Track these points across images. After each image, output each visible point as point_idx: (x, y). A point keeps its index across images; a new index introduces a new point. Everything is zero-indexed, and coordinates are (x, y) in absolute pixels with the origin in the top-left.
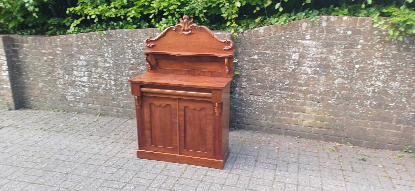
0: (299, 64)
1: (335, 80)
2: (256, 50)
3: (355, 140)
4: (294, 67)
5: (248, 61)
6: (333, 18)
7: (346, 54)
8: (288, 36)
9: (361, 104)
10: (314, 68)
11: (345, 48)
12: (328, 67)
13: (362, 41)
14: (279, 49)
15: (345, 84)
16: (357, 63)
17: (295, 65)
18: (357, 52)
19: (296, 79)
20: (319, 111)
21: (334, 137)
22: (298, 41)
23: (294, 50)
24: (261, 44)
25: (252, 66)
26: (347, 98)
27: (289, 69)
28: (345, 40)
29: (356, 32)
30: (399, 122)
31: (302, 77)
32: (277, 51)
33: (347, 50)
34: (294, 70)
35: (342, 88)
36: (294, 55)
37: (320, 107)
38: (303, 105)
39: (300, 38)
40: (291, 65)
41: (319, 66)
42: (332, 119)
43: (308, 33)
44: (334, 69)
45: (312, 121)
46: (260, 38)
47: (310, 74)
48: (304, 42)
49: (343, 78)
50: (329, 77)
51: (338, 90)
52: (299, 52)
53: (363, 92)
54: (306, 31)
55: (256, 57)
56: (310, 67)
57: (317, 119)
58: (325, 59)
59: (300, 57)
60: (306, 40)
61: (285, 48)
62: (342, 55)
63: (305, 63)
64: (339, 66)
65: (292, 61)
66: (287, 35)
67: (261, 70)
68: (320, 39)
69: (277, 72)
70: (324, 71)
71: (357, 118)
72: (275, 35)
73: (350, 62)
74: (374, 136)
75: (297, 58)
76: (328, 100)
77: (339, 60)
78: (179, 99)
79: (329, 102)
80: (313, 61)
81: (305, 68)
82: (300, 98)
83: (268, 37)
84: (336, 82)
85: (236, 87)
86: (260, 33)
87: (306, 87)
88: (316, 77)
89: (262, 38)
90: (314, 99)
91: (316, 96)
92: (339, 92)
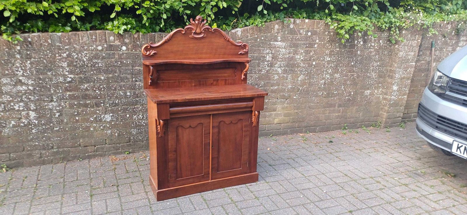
0: (271, 65)
1: (299, 77)
3: (312, 127)
4: (268, 68)
6: (298, 21)
7: (307, 52)
8: (263, 38)
9: (317, 96)
10: (284, 68)
11: (306, 47)
12: (293, 66)
13: (317, 41)
14: (255, 51)
15: (306, 79)
16: (314, 60)
17: (268, 66)
18: (314, 51)
19: (269, 79)
20: (287, 107)
21: (298, 129)
22: (271, 42)
23: (268, 51)
26: (307, 92)
27: (264, 70)
28: (307, 41)
29: (314, 33)
30: (340, 106)
31: (274, 77)
32: (254, 53)
33: (307, 49)
34: (267, 71)
35: (303, 83)
36: (268, 57)
37: (287, 103)
38: (275, 104)
39: (273, 40)
40: (265, 67)
41: (287, 66)
42: (297, 112)
43: (279, 35)
44: (298, 67)
45: (281, 118)
46: (238, 41)
47: (280, 74)
48: (276, 43)
49: (304, 75)
50: (294, 74)
51: (301, 86)
52: (271, 53)
53: (318, 84)
54: (278, 33)
56: (281, 67)
57: (285, 115)
58: (292, 59)
59: (273, 58)
60: (278, 41)
61: (260, 50)
62: (304, 54)
63: (276, 64)
64: (302, 65)
65: (266, 63)
66: (262, 36)
68: (289, 40)
69: (253, 75)
70: (292, 70)
71: (313, 109)
72: (251, 37)
73: (310, 60)
74: (324, 121)
75: (270, 59)
76: (293, 96)
77: (302, 58)
79: (295, 97)
80: (282, 61)
81: (276, 68)
82: (272, 97)
83: (246, 39)
84: (299, 79)
86: (238, 35)
87: (277, 87)
88: (285, 76)
89: (240, 40)
90: (283, 97)
91: (284, 94)
92: (301, 88)
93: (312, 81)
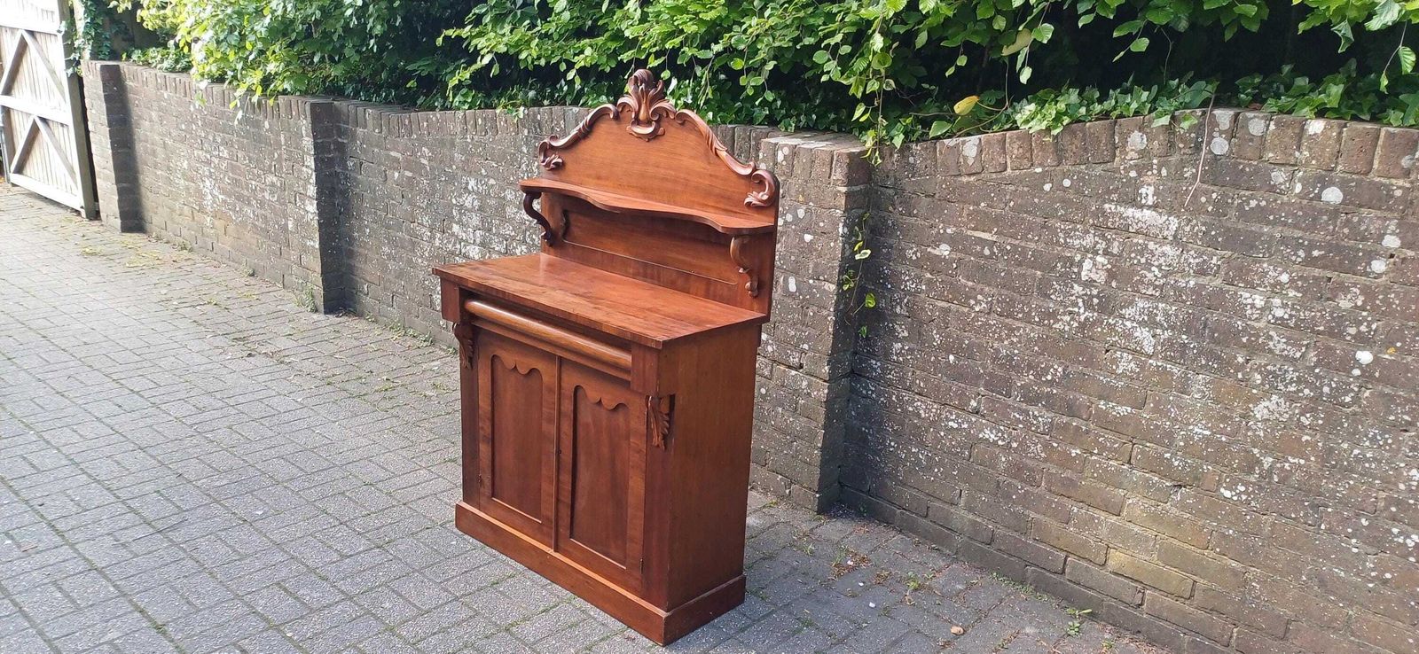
0: (1106, 305)
1: (1255, 400)
2: (947, 223)
4: (1085, 315)
5: (917, 264)
6: (1256, 124)
7: (1318, 292)
8: (1067, 183)
9: (1378, 541)
10: (1168, 334)
11: (1310, 261)
12: (1228, 336)
13: (1392, 242)
14: (1030, 230)
15: (1302, 427)
16: (1363, 341)
17: (1088, 306)
18: (1367, 292)
19: (1090, 363)
20: (1179, 522)
22: (1107, 206)
23: (1089, 240)
24: (965, 203)
25: (930, 282)
26: (1309, 495)
27: (1067, 318)
28: (1312, 227)
29: (1363, 196)
31: (1115, 361)
32: (1024, 238)
33: (1317, 272)
34: (1082, 326)
35: (1283, 442)
36: (1087, 265)
37: (1183, 507)
38: (1115, 480)
39: (1114, 197)
40: (1075, 304)
41: (1188, 327)
42: (1235, 573)
43: (1150, 177)
44: (1253, 349)
45: (1148, 561)
46: (965, 179)
47: (1149, 356)
48: (1130, 212)
49: (1291, 398)
50: (1229, 382)
51: (1267, 450)
52: (1106, 253)
53: (1388, 484)
54: (1142, 169)
55: (944, 250)
56: (1151, 323)
57: (1169, 556)
58: (1216, 300)
59: (1111, 275)
60: (1142, 207)
61: (1054, 231)
62: (1292, 293)
63: (1131, 303)
64: (1278, 344)
65: (1077, 289)
66: (1065, 175)
67: (961, 304)
68: (1200, 210)
69: (1018, 324)
70: (1211, 355)
72: (1017, 172)
73: (1330, 333)
75: (1100, 277)
76: (1219, 484)
77: (1279, 313)
78: (562, 359)
79: (1228, 494)
80: (1163, 298)
81: (1128, 324)
82: (1103, 448)
83: (994, 176)
84: (1260, 411)
85: (873, 355)
86: (965, 158)
87: (1129, 409)
88: (1172, 374)
89: (972, 178)
90: (1157, 466)
91: (1167, 455)
92: (1271, 460)
93: (1345, 446)
